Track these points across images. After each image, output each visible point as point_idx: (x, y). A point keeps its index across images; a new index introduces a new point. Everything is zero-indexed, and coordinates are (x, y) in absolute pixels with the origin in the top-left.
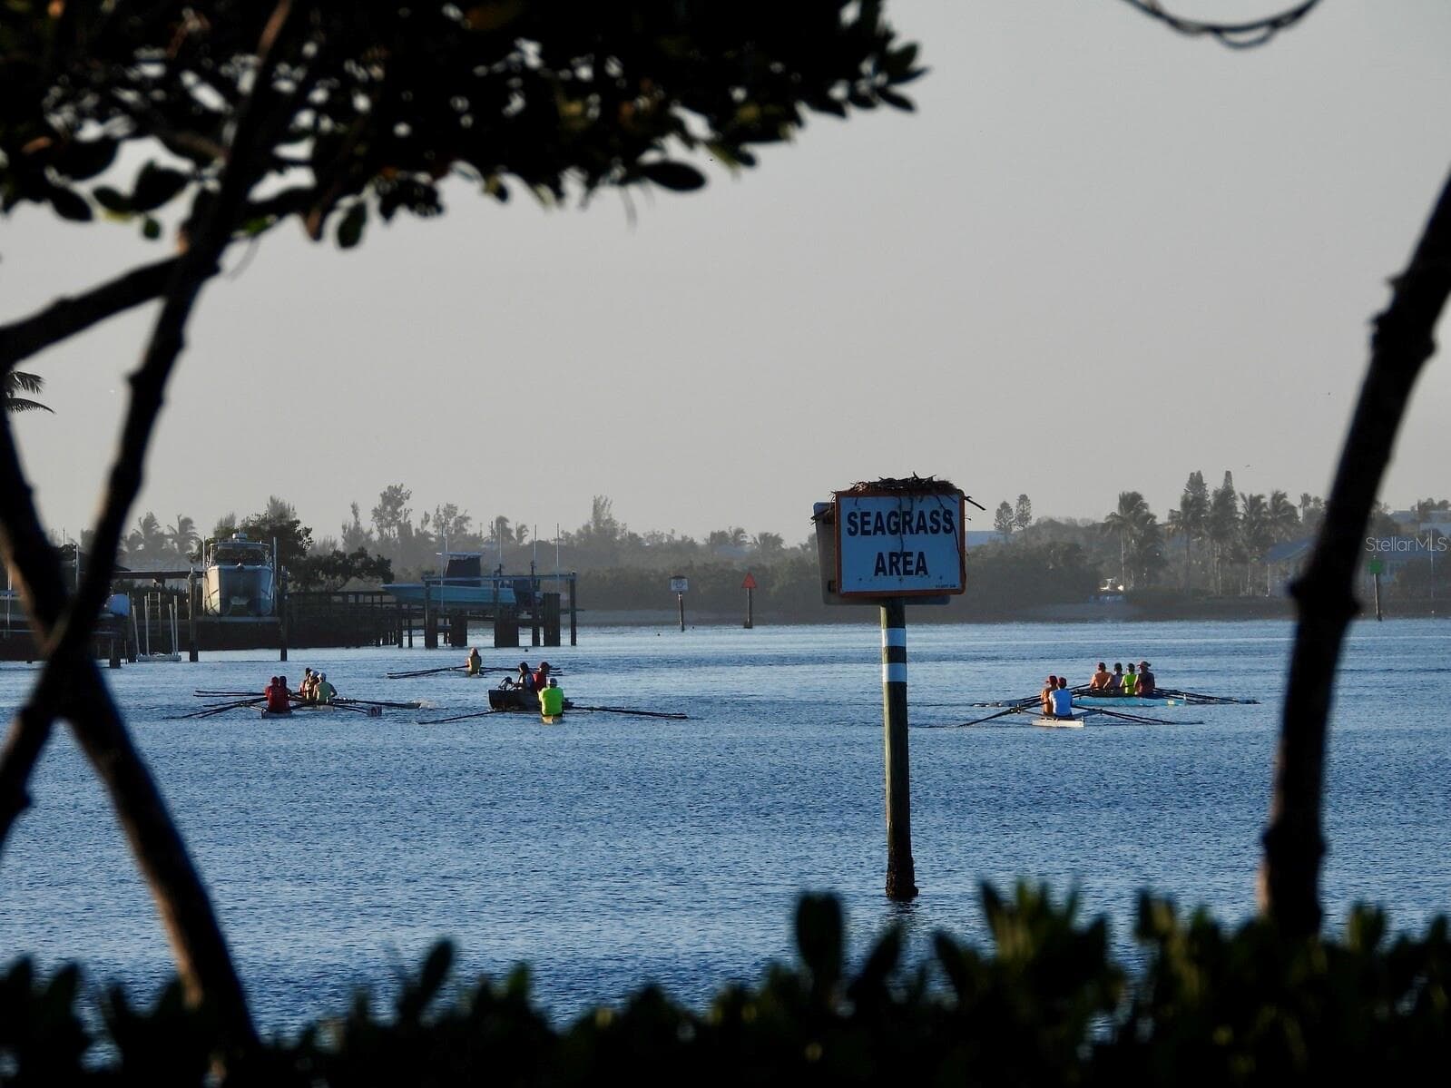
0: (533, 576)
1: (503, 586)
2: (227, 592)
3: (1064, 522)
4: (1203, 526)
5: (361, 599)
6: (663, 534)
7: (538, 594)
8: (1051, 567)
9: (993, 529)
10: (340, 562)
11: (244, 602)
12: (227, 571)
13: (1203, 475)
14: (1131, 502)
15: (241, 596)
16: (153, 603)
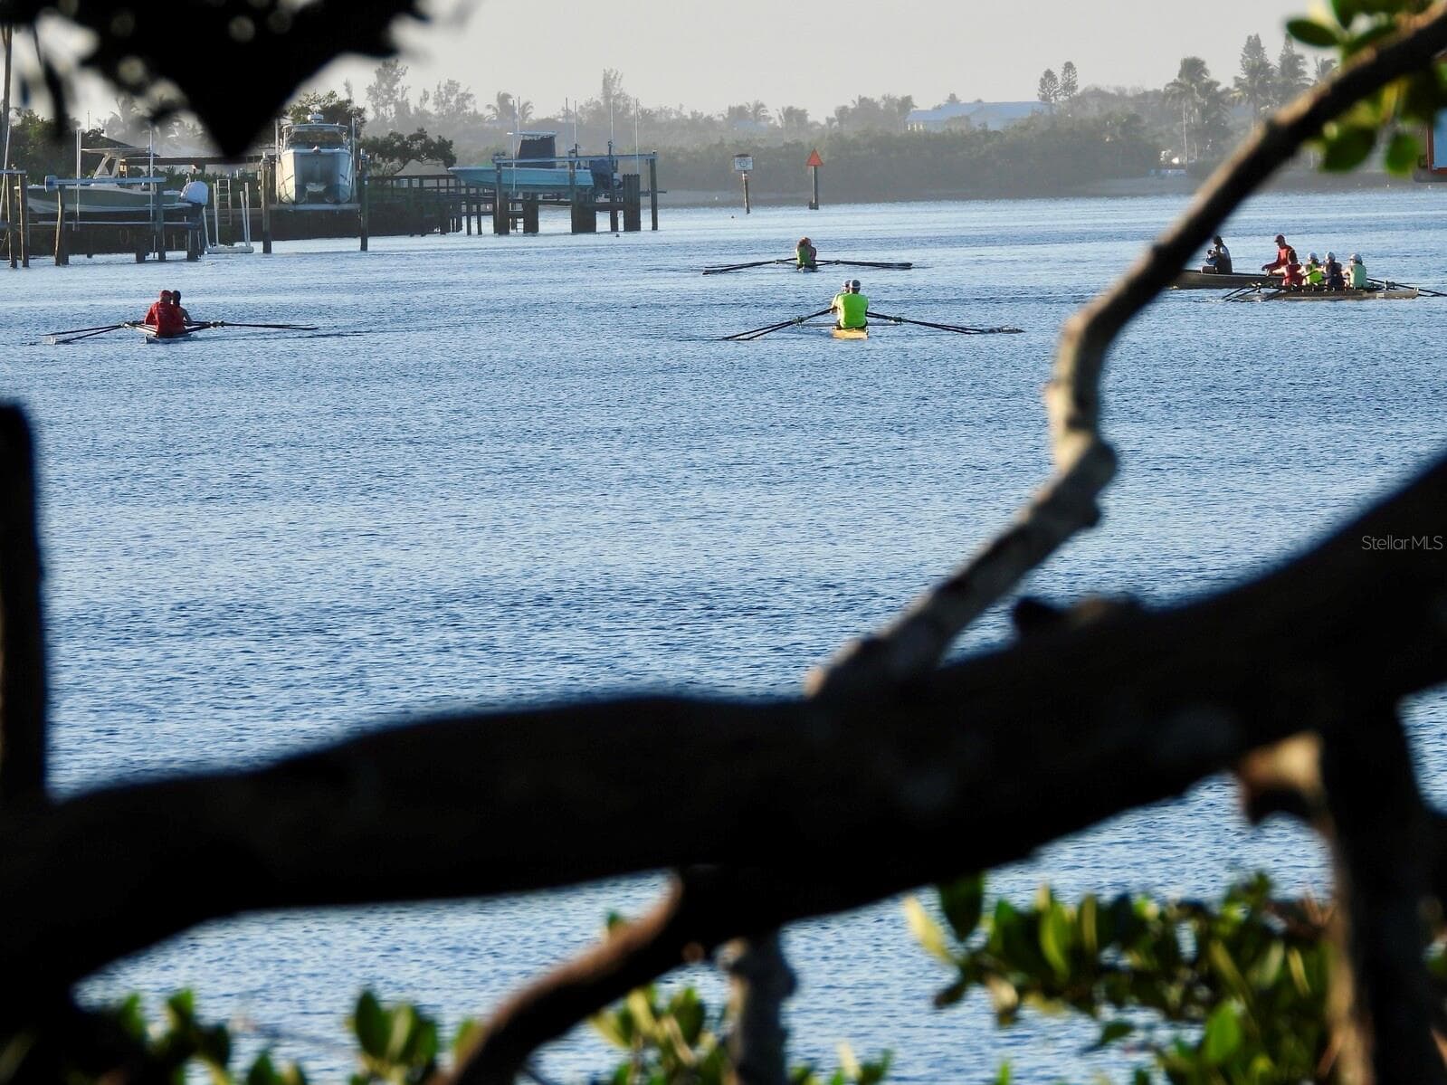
0: (610, 156)
1: (579, 167)
2: (303, 179)
3: (1112, 91)
4: (1271, 92)
5: (427, 183)
6: (671, 109)
7: (616, 176)
8: (1107, 140)
9: (1037, 99)
10: (397, 144)
11: (320, 188)
12: (303, 155)
13: (1261, 38)
14: (1193, 68)
15: (318, 182)
16: (223, 191)
